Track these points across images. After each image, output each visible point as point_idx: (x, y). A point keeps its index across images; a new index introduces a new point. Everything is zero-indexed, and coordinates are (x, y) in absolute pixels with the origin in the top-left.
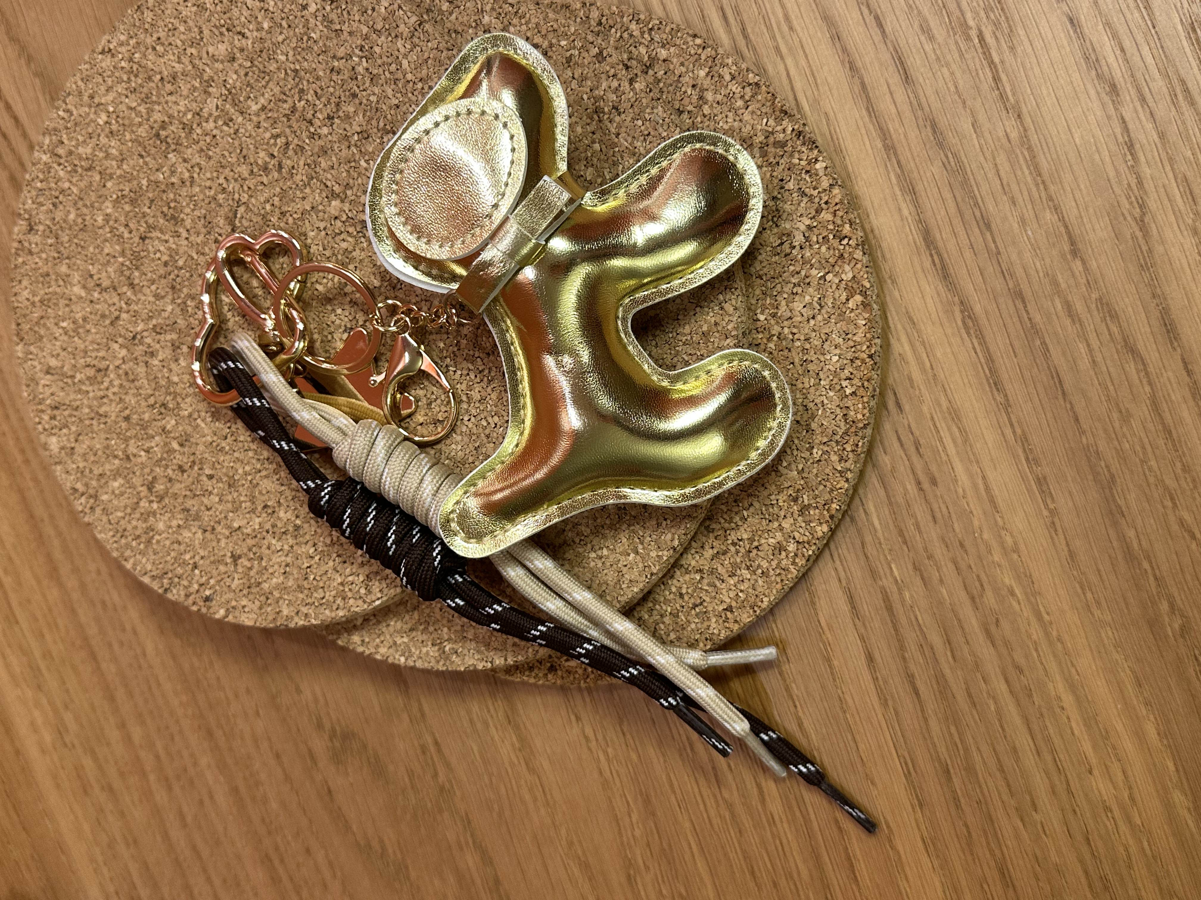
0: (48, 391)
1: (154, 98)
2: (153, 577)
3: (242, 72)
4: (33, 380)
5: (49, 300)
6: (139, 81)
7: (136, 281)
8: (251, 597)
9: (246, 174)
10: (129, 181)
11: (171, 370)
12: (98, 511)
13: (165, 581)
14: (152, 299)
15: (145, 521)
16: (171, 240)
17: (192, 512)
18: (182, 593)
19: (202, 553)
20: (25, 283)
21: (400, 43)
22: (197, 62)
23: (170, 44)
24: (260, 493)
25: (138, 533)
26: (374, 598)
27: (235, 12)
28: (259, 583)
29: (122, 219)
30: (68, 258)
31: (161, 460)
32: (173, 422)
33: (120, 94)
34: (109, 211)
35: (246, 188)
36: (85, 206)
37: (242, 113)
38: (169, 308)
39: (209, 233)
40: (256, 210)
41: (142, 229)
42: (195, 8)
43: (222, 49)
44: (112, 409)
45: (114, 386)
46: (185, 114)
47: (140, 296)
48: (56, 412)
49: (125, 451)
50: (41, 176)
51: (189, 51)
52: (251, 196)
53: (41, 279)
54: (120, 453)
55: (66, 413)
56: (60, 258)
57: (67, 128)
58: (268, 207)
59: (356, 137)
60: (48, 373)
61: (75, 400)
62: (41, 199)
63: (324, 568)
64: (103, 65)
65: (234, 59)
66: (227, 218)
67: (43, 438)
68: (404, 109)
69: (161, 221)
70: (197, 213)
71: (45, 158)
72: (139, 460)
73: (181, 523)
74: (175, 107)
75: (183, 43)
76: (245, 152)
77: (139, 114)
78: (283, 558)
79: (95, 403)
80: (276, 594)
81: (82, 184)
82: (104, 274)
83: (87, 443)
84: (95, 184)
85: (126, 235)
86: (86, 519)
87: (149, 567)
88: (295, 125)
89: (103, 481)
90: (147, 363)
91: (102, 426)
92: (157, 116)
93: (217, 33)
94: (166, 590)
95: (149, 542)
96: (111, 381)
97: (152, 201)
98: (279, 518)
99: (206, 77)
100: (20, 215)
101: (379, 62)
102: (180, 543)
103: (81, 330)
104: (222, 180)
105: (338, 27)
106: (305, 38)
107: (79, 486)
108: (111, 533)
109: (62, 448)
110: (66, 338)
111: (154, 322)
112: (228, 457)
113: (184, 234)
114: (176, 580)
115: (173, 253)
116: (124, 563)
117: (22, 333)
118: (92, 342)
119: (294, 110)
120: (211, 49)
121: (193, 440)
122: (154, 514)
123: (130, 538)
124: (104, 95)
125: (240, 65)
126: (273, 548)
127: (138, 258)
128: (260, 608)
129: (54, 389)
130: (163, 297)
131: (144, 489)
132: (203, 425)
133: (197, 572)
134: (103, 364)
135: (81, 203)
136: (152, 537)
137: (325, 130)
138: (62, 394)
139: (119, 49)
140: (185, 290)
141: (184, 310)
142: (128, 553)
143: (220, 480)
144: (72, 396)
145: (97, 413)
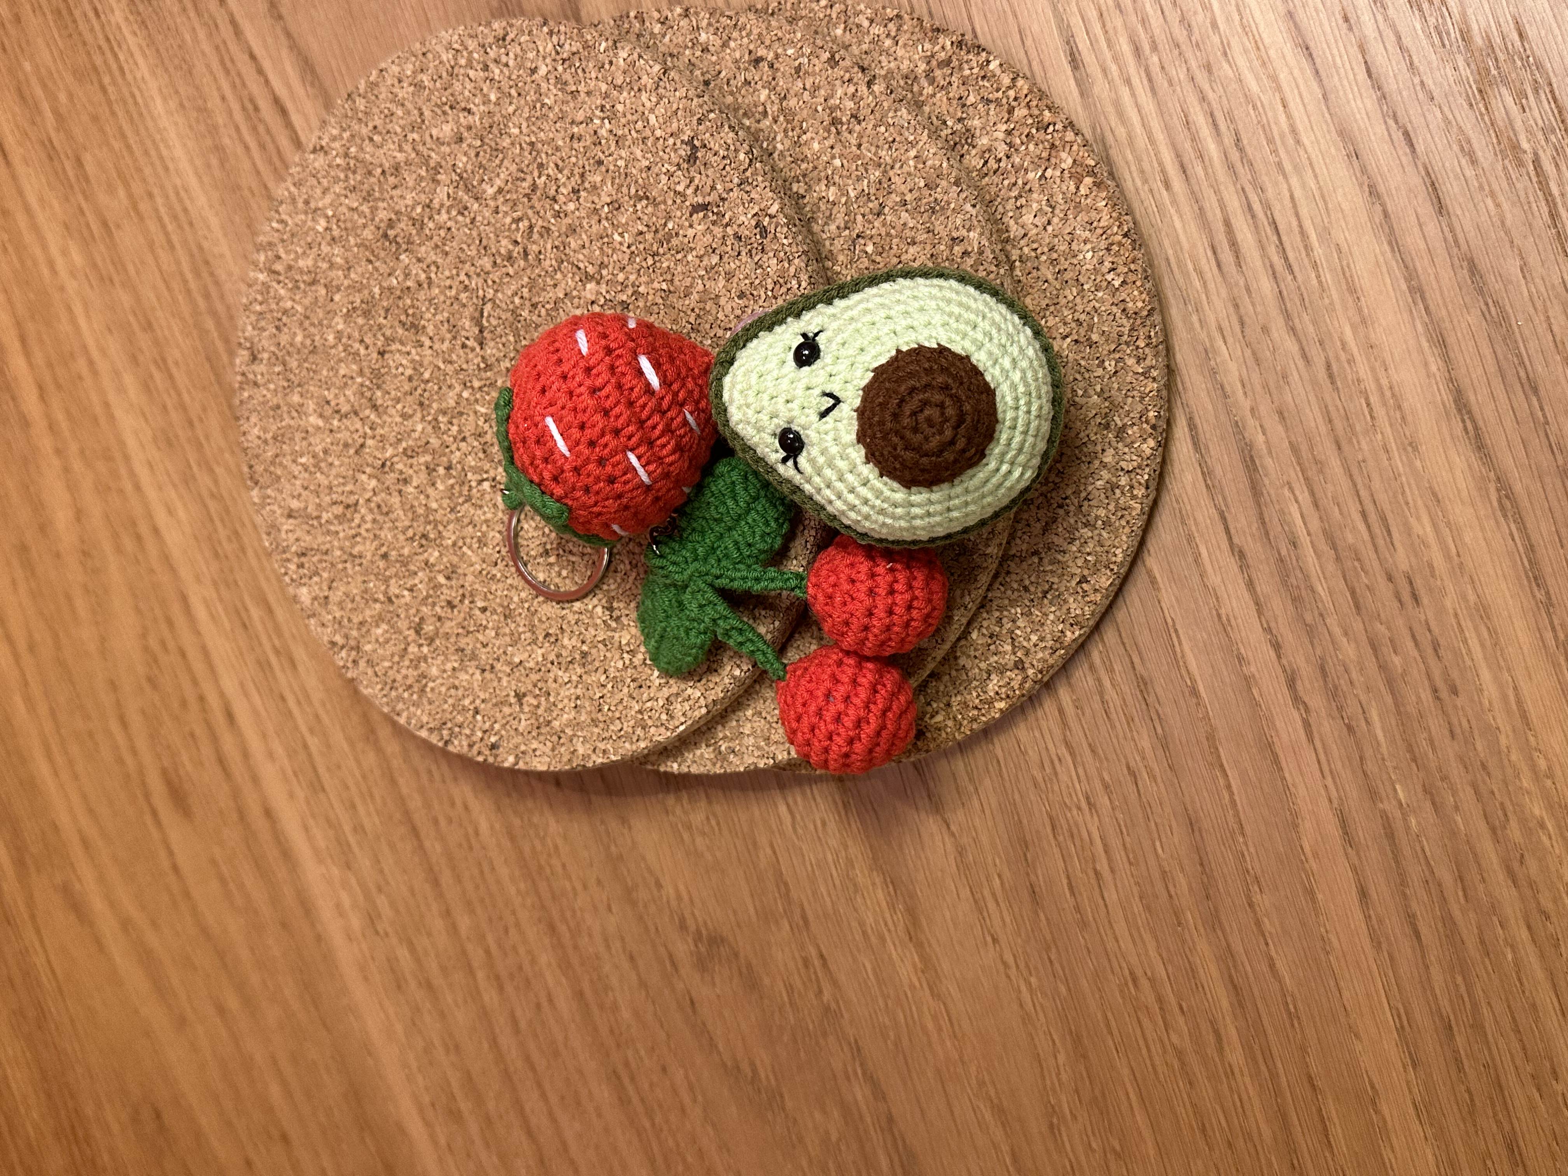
0: (292, 537)
1: (377, 194)
2: (431, 730)
3: (473, 155)
4: (273, 528)
5: (283, 435)
6: (359, 178)
7: (379, 402)
8: (542, 738)
9: (488, 267)
10: (359, 291)
11: (428, 497)
12: (362, 663)
13: (445, 733)
14: (398, 419)
15: (416, 667)
16: (413, 351)
17: (468, 652)
18: (465, 743)
19: (482, 696)
20: (254, 419)
21: (644, 96)
22: (420, 148)
23: (388, 132)
24: (540, 620)
25: (409, 682)
26: (677, 723)
27: (458, 87)
28: (549, 722)
29: (356, 334)
30: (299, 385)
31: (428, 596)
32: (436, 554)
33: (338, 196)
34: (340, 327)
35: (490, 282)
36: (313, 324)
37: (477, 199)
38: (419, 427)
39: (455, 338)
40: (504, 306)
41: (379, 343)
42: (412, 88)
43: (447, 130)
44: (367, 548)
45: (365, 522)
46: (413, 208)
47: (385, 417)
48: (303, 559)
49: (385, 593)
50: (259, 298)
51: (410, 137)
52: (496, 291)
53: (271, 413)
54: (381, 597)
55: (315, 559)
56: (290, 386)
57: (283, 241)
58: (517, 300)
59: (606, 209)
60: (290, 516)
61: (324, 543)
62: (263, 323)
63: (620, 696)
64: (317, 165)
65: (461, 140)
66: (472, 318)
67: (291, 590)
68: (656, 170)
69: (400, 331)
70: (439, 317)
71: (262, 277)
72: (403, 601)
73: (456, 665)
74: (402, 203)
75: (403, 128)
76: (484, 242)
77: (362, 214)
78: (572, 691)
79: (347, 543)
80: (569, 731)
81: (307, 302)
82: (342, 399)
83: (342, 589)
84: (321, 300)
85: (362, 351)
86: (349, 675)
87: (425, 719)
88: (538, 206)
89: (364, 630)
90: (400, 491)
91: (357, 568)
92: (383, 215)
93: (439, 112)
94: (446, 743)
95: (423, 690)
96: (362, 518)
97: (387, 310)
98: (563, 647)
99: (432, 164)
100: (240, 344)
101: (623, 121)
102: (456, 688)
103: (323, 465)
104: (463, 277)
105: (574, 88)
106: (538, 105)
107: (339, 639)
108: (379, 687)
109: (315, 598)
110: (307, 475)
111: (404, 444)
112: (500, 585)
113: (428, 343)
114: (457, 729)
115: (417, 366)
116: (396, 718)
117: (257, 476)
118: (337, 476)
119: (534, 187)
120: (435, 132)
121: (460, 571)
122: (425, 659)
123: (400, 690)
124: (322, 199)
125: (469, 146)
126: (560, 680)
127: (379, 376)
128: (553, 750)
129: (299, 533)
130: (411, 416)
131: (412, 632)
132: (469, 553)
133: (479, 717)
134: (352, 499)
135: (307, 323)
136: (426, 685)
137: (571, 206)
138: (308, 538)
139: (333, 145)
140: (435, 406)
141: (436, 428)
142: (400, 706)
143: (494, 612)
144: (320, 539)
145: (351, 554)
